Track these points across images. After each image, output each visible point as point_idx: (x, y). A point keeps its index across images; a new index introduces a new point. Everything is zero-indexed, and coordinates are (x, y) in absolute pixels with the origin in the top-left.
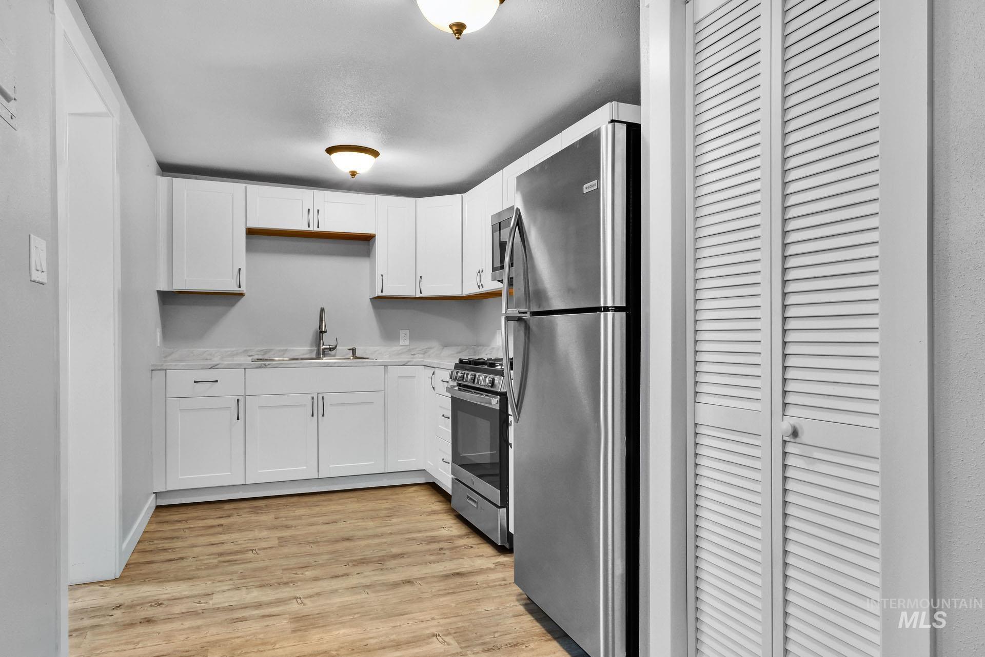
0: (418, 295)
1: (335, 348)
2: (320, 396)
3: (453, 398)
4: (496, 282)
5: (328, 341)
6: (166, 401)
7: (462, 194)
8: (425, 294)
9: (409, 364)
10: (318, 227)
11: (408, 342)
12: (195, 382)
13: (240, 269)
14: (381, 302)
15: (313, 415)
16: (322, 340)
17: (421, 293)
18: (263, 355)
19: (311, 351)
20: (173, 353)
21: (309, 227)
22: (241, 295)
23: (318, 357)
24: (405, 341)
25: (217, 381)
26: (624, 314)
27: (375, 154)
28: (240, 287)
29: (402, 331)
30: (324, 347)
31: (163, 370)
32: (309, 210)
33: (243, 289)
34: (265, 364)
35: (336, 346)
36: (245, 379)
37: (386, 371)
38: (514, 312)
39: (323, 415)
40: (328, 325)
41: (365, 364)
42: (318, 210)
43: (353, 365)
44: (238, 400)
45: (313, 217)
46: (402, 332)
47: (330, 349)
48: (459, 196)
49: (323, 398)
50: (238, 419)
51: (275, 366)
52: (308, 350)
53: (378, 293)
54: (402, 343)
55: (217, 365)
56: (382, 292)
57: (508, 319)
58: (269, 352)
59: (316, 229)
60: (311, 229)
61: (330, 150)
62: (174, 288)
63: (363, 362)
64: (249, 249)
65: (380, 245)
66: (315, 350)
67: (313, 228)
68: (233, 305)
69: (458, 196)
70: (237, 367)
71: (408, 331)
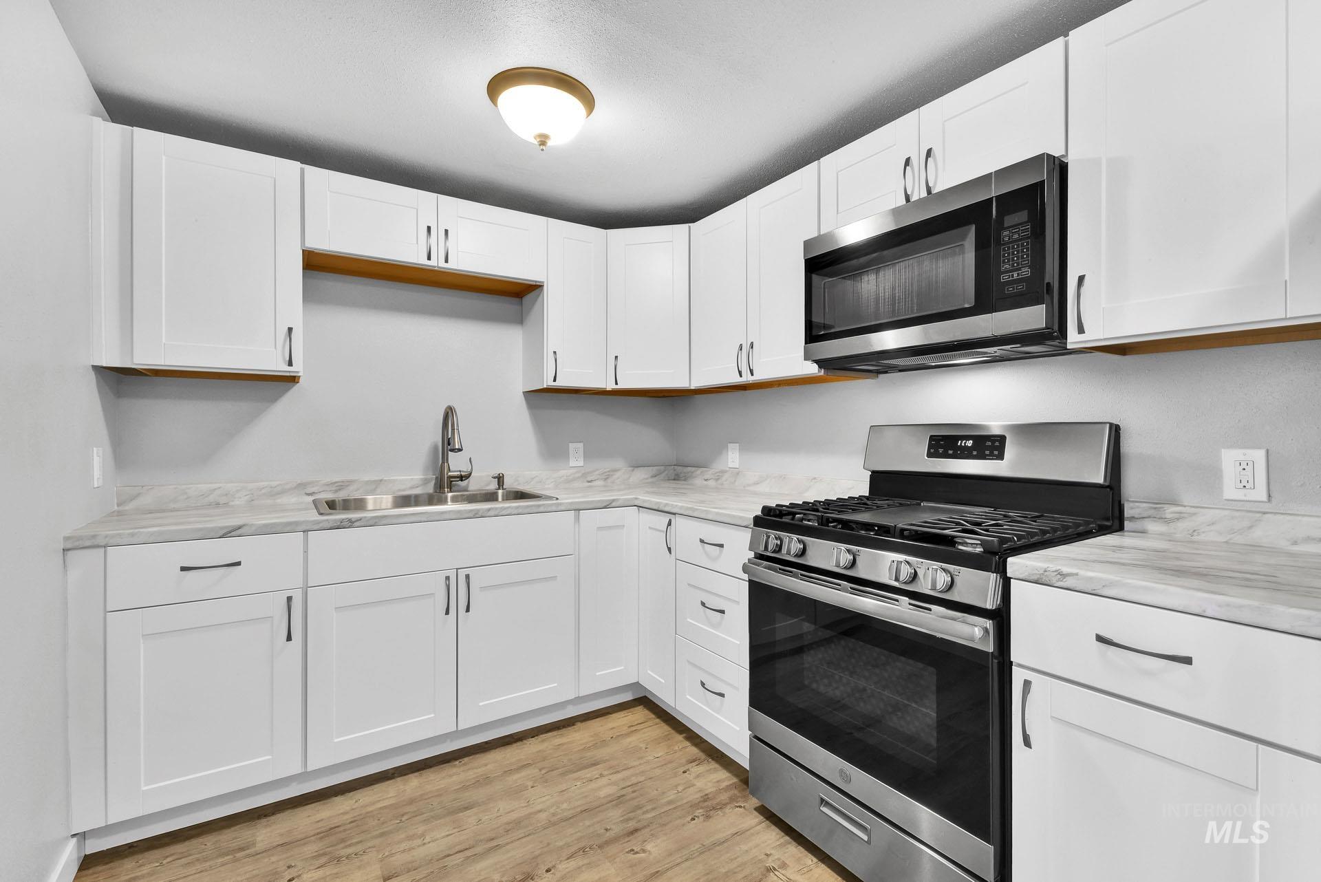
0: (612, 386)
1: (468, 476)
2: (462, 574)
4: (809, 363)
6: (105, 618)
7: (690, 224)
8: (623, 385)
9: (614, 504)
10: (446, 261)
11: (581, 463)
12: (183, 569)
13: (290, 330)
14: (541, 398)
15: (447, 612)
16: (448, 462)
17: (616, 384)
18: (336, 491)
19: (426, 482)
20: (138, 495)
21: (429, 258)
22: (293, 379)
24: (576, 461)
25: (238, 564)
27: (588, 101)
28: (290, 364)
29: (573, 444)
30: (450, 474)
31: (98, 546)
32: (429, 228)
33: (298, 368)
34: (350, 520)
35: (470, 474)
36: (306, 552)
37: (577, 519)
39: (468, 610)
41: (542, 509)
42: (446, 231)
43: (520, 511)
44: (289, 599)
45: (436, 240)
46: (571, 446)
47: (461, 478)
48: (685, 226)
49: (467, 577)
50: (289, 638)
51: (371, 522)
52: (421, 479)
53: (548, 382)
54: (572, 463)
55: (240, 527)
56: (555, 380)
58: (347, 486)
59: (442, 264)
60: (433, 263)
61: (497, 84)
62: (136, 361)
63: (539, 506)
64: (309, 296)
66: (432, 479)
67: (437, 262)
68: (274, 399)
69: (684, 228)
70: (288, 529)
71: (582, 444)
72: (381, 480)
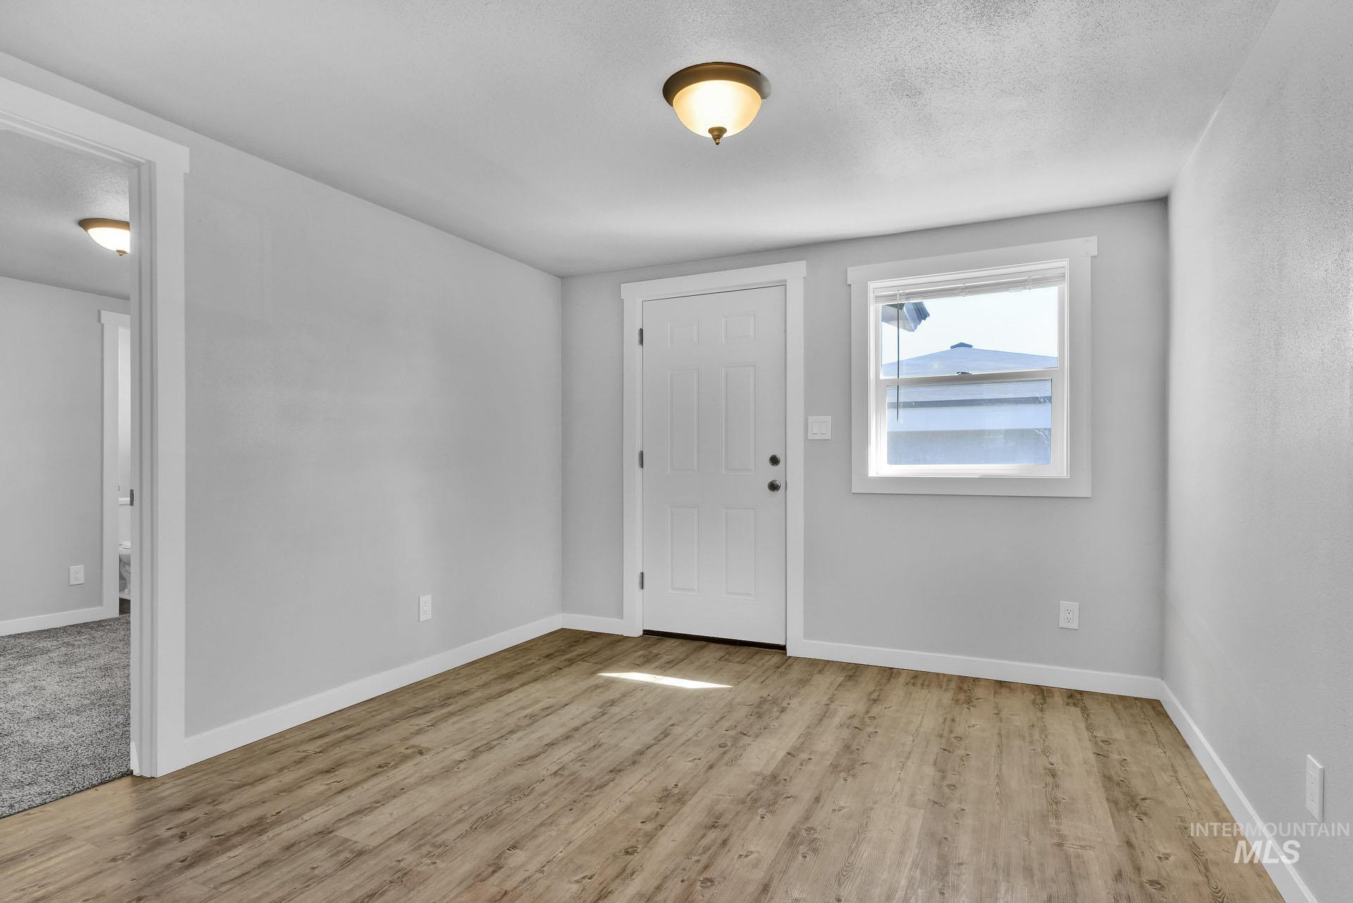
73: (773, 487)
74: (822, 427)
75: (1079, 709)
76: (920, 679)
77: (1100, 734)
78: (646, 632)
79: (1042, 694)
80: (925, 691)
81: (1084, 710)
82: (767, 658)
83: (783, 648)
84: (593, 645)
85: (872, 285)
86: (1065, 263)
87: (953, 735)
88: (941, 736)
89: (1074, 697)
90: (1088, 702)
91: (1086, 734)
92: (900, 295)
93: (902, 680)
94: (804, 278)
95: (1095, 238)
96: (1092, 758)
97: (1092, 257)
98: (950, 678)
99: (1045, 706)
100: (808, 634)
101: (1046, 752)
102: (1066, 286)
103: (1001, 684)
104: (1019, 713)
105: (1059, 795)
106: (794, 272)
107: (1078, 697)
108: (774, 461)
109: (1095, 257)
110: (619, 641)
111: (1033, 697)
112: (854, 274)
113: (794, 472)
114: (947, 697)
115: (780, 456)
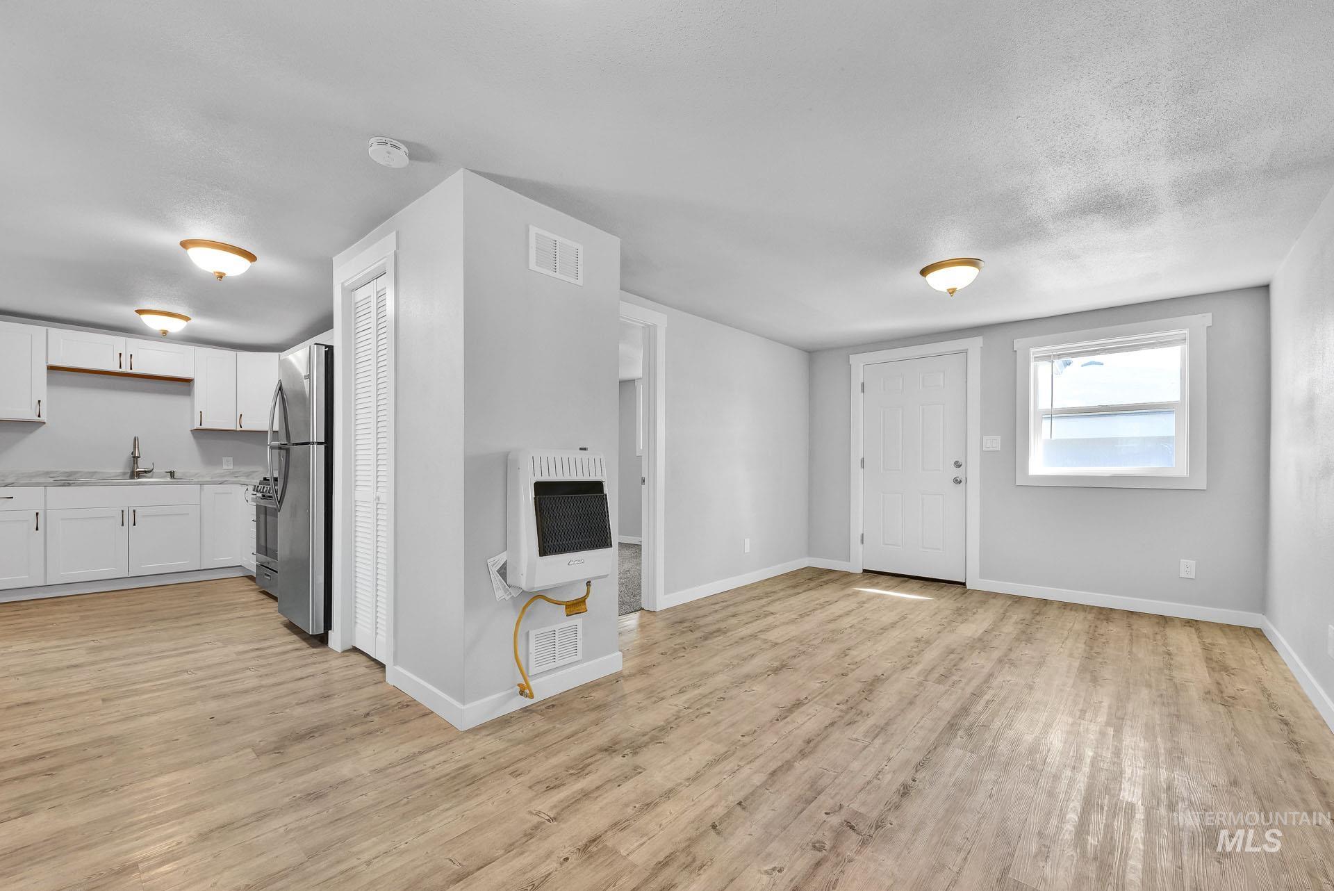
0: (239, 429)
1: (150, 471)
2: (130, 509)
3: (257, 506)
5: (143, 464)
7: (280, 353)
8: (245, 428)
9: (225, 483)
10: (131, 369)
11: (231, 468)
13: (39, 401)
14: (201, 434)
15: (123, 525)
16: (137, 464)
17: (242, 427)
18: (67, 475)
19: (125, 473)
21: (120, 367)
22: (41, 423)
23: (132, 477)
24: (228, 467)
25: (12, 498)
26: (323, 446)
27: (186, 318)
28: (39, 417)
29: (227, 458)
30: (138, 470)
32: (120, 354)
33: (43, 419)
35: (152, 470)
36: (45, 495)
37: (201, 489)
38: (276, 443)
39: (134, 525)
40: (143, 450)
41: (180, 483)
42: (131, 355)
43: (170, 484)
44: (38, 513)
45: (125, 361)
46: (224, 459)
47: (146, 472)
48: (277, 354)
49: (134, 511)
50: (37, 529)
51: (80, 485)
52: (121, 471)
53: (197, 426)
54: (225, 467)
55: (13, 483)
56: (201, 425)
57: (272, 448)
58: (74, 473)
59: (128, 371)
60: (123, 370)
65: (198, 387)
66: (128, 471)
67: (125, 369)
68: (31, 432)
70: (37, 485)
71: (232, 458)
72: (96, 472)
73: (957, 481)
74: (994, 442)
75: (1193, 629)
76: (1066, 606)
77: (1208, 641)
78: (865, 571)
79: (1164, 621)
80: (1073, 613)
81: (1198, 630)
82: (953, 589)
83: (964, 584)
84: (832, 576)
85: (1032, 350)
86: (1186, 331)
87: (1096, 633)
88: (1088, 633)
89: (1189, 623)
90: (1201, 626)
91: (1197, 640)
92: (1054, 355)
93: (1055, 606)
94: (981, 347)
95: (1210, 315)
96: (1200, 651)
97: (1208, 327)
98: (1092, 607)
99: (1166, 625)
100: (984, 574)
101: (1165, 645)
102: (1186, 346)
103: (1132, 613)
104: (1146, 629)
105: (1172, 662)
106: (975, 345)
107: (1195, 623)
108: (958, 465)
109: (1210, 327)
110: (848, 575)
111: (1158, 621)
112: (1019, 344)
113: (973, 472)
114: (1090, 617)
115: (962, 461)
